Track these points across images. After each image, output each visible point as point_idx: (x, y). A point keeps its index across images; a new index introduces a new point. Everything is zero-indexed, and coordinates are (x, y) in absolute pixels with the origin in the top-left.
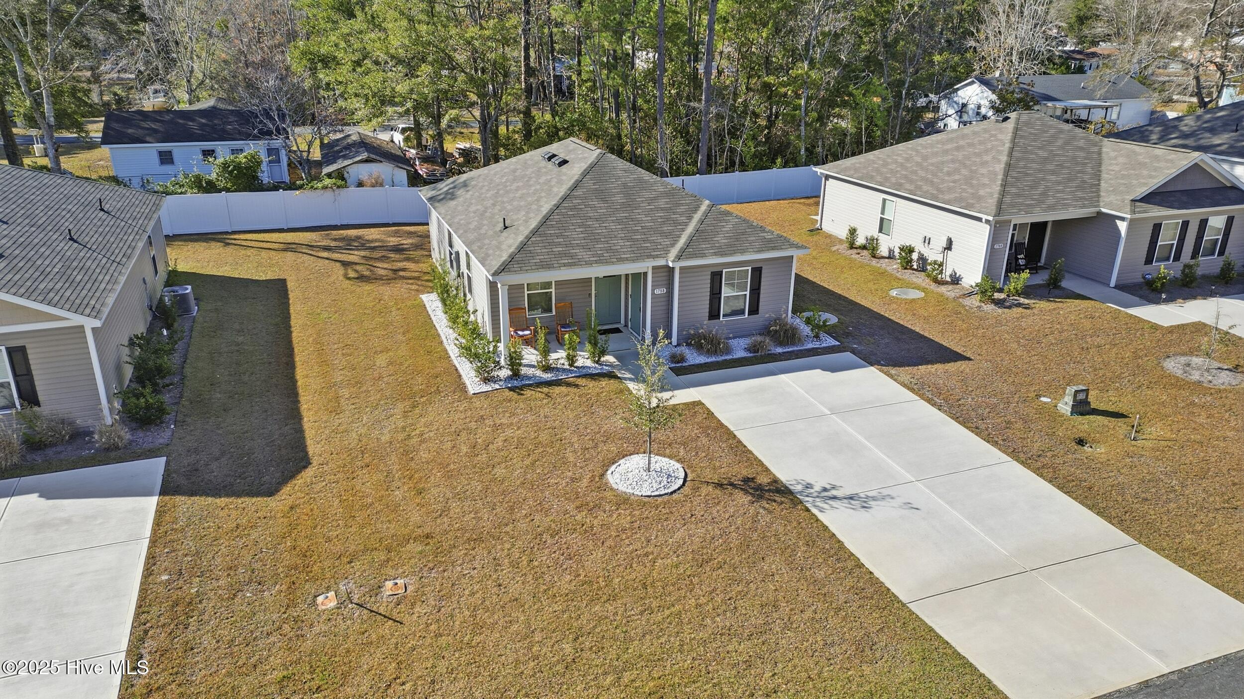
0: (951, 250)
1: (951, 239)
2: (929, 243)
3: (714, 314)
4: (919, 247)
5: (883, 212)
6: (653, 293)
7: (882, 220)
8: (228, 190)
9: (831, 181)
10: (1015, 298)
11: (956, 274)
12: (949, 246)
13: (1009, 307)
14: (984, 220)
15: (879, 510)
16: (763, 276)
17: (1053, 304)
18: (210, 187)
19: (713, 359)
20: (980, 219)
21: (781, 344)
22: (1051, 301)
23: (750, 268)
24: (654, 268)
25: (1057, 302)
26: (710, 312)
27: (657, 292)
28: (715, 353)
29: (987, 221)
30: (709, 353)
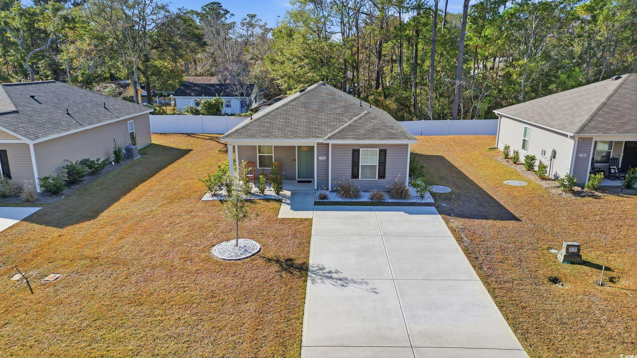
0: (555, 158)
1: (555, 151)
2: (544, 154)
3: (355, 175)
4: (539, 157)
5: (525, 136)
6: (318, 159)
7: (524, 141)
8: (203, 114)
9: (503, 118)
10: (592, 191)
11: (557, 174)
12: (554, 155)
13: (582, 197)
14: (569, 136)
15: (351, 289)
16: (387, 155)
17: (620, 197)
18: (197, 113)
19: (344, 200)
20: (566, 136)
21: (393, 197)
22: (620, 196)
23: (378, 149)
24: (318, 144)
25: (624, 197)
26: (353, 173)
27: (321, 158)
28: (347, 197)
29: (571, 137)
30: (342, 196)
